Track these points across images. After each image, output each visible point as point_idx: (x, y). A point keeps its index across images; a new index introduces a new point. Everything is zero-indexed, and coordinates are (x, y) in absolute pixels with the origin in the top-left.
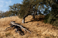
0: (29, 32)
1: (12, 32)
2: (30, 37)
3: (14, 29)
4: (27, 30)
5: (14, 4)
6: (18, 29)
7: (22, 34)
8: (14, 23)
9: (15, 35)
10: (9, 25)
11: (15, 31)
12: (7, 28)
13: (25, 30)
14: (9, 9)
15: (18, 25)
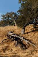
0: (33, 45)
1: (10, 46)
2: (35, 52)
3: (12, 41)
4: (30, 43)
5: (8, 13)
6: (18, 41)
7: (24, 47)
8: (12, 33)
9: (15, 49)
10: (6, 36)
11: (15, 44)
12: (3, 40)
13: (27, 43)
14: (2, 18)
15: (17, 36)
